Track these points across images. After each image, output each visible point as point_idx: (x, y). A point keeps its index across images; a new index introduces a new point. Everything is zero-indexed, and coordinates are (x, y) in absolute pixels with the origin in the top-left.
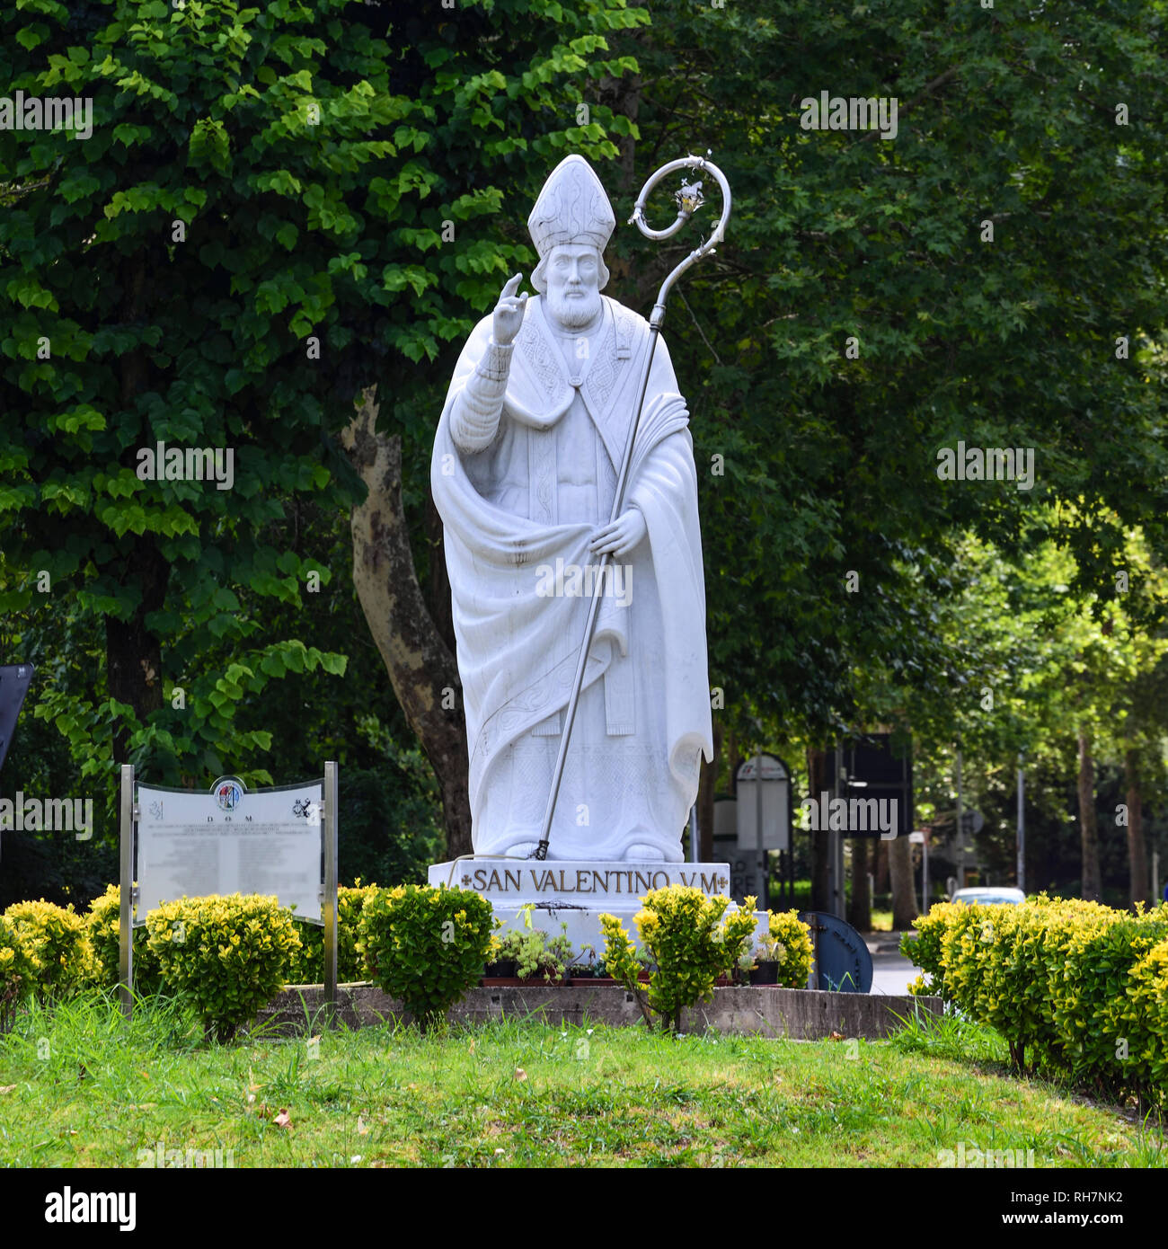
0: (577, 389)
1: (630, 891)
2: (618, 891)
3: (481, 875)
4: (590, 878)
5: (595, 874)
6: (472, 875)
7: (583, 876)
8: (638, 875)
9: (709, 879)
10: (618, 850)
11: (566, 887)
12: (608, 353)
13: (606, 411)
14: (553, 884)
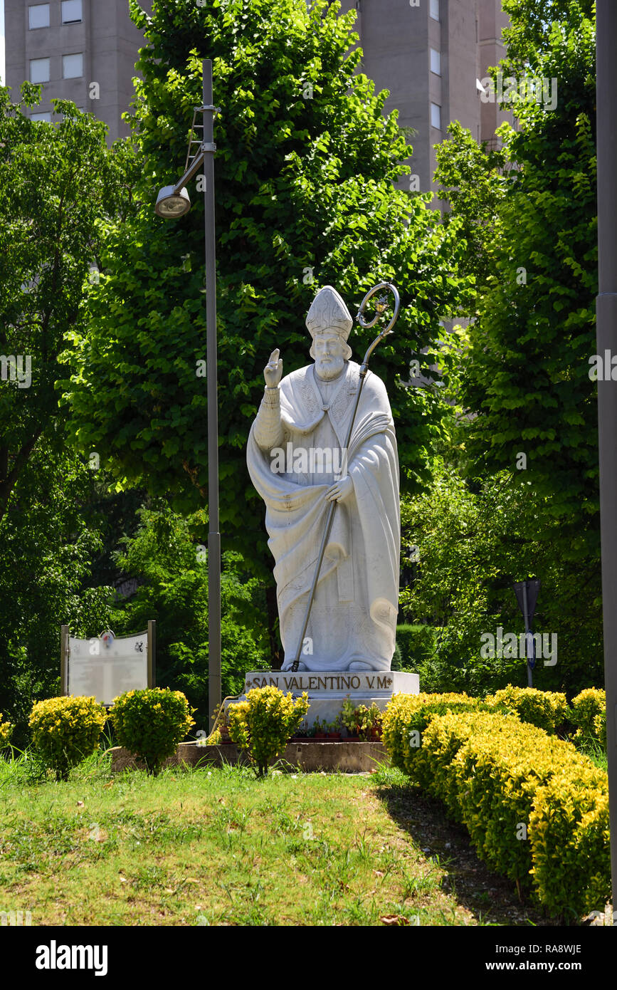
0: (326, 412)
1: (338, 688)
2: (332, 688)
3: (257, 681)
4: (316, 681)
5: (319, 679)
6: (252, 681)
7: (313, 680)
8: (343, 679)
9: (382, 680)
10: (344, 665)
11: (303, 686)
12: (345, 392)
13: (340, 424)
14: (296, 685)
